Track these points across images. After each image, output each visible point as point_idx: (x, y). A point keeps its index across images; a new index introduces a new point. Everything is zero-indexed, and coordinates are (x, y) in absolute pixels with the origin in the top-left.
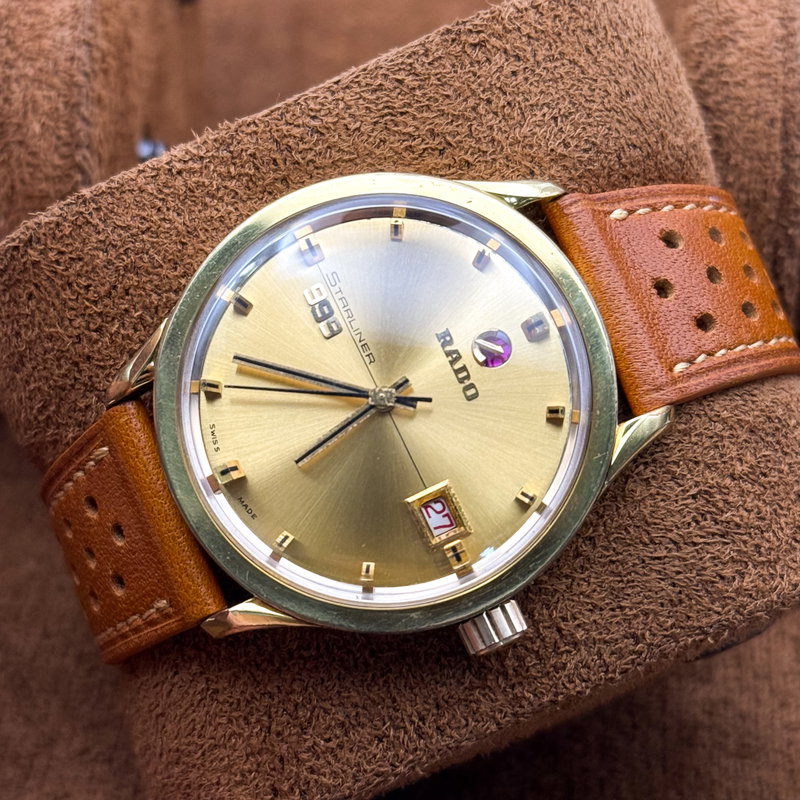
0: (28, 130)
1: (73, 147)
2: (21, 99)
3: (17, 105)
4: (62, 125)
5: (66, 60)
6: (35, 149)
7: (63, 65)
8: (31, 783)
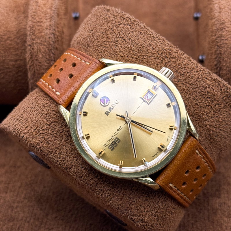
0: (38, 56)
1: (50, 60)
2: (36, 49)
3: (35, 50)
4: (47, 55)
5: (48, 38)
6: (40, 61)
7: (47, 39)
8: (42, 226)
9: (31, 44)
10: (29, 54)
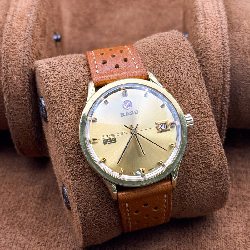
0: (13, 79)
2: (11, 71)
4: (22, 77)
5: (22, 60)
6: (15, 84)
9: (5, 67)
10: (4, 76)
